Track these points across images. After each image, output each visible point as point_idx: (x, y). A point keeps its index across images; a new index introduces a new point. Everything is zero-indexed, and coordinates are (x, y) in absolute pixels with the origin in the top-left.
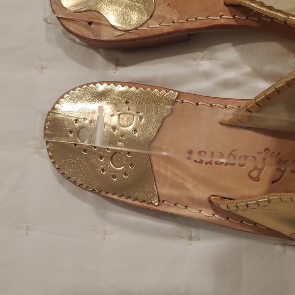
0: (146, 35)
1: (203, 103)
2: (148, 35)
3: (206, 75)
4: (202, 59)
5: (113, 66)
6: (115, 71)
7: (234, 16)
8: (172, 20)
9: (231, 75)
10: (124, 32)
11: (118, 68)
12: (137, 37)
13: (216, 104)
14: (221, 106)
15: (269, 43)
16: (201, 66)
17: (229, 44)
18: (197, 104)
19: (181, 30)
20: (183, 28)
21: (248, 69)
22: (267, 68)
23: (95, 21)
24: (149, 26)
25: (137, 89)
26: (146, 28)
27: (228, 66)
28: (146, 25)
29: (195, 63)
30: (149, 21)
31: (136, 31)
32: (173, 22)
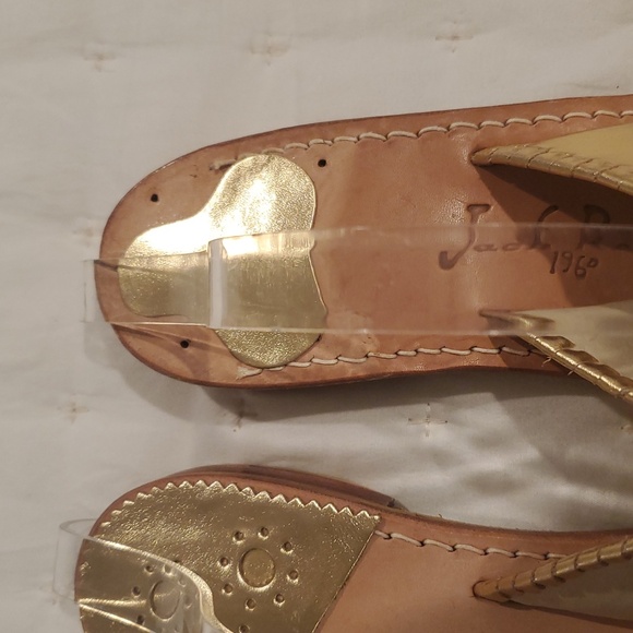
0: (307, 380)
1: (435, 542)
2: (310, 380)
3: (440, 458)
4: (429, 418)
5: (231, 417)
6: (237, 428)
7: (500, 349)
8: (364, 351)
9: (494, 463)
10: (258, 371)
11: (243, 421)
12: (286, 381)
13: (464, 546)
14: (474, 549)
15: (578, 398)
16: (427, 435)
17: (488, 395)
18: (423, 544)
19: (384, 374)
20: (387, 371)
21: (531, 453)
22: (575, 452)
23: (195, 340)
24: (315, 360)
25: (288, 500)
26: (308, 364)
27: (488, 442)
28: (307, 357)
29: (412, 427)
30: (315, 350)
31: (286, 370)
32: (367, 356)
